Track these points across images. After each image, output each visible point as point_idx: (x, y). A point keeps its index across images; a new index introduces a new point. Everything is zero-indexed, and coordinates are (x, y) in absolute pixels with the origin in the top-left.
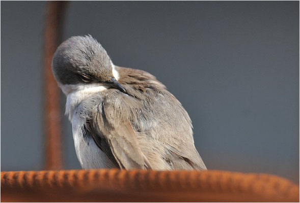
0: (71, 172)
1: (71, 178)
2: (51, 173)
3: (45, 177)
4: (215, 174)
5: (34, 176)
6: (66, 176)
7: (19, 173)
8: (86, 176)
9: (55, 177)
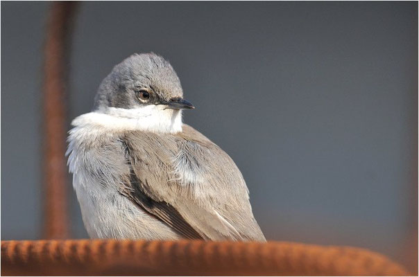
0: (82, 243)
1: (81, 251)
2: (53, 244)
3: (45, 249)
4: (282, 247)
5: (30, 248)
6: (74, 248)
7: (9, 243)
8: (102, 248)
9: (58, 249)
